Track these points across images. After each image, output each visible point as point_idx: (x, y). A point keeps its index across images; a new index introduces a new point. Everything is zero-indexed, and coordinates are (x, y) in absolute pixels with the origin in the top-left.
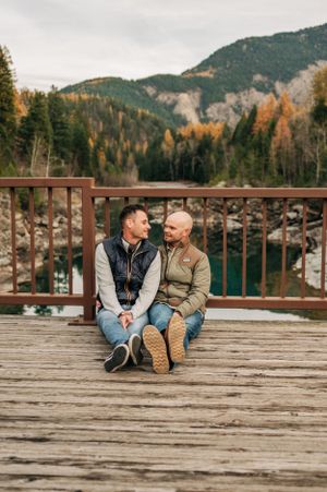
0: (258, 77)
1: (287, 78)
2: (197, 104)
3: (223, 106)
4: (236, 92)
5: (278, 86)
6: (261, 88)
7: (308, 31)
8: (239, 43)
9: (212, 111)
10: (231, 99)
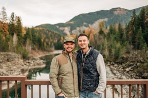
0: (85, 23)
1: (92, 23)
2: (69, 30)
3: (76, 30)
4: (79, 27)
5: (90, 25)
6: (85, 26)
7: (97, 12)
8: (80, 15)
9: (73, 32)
10: (78, 29)
